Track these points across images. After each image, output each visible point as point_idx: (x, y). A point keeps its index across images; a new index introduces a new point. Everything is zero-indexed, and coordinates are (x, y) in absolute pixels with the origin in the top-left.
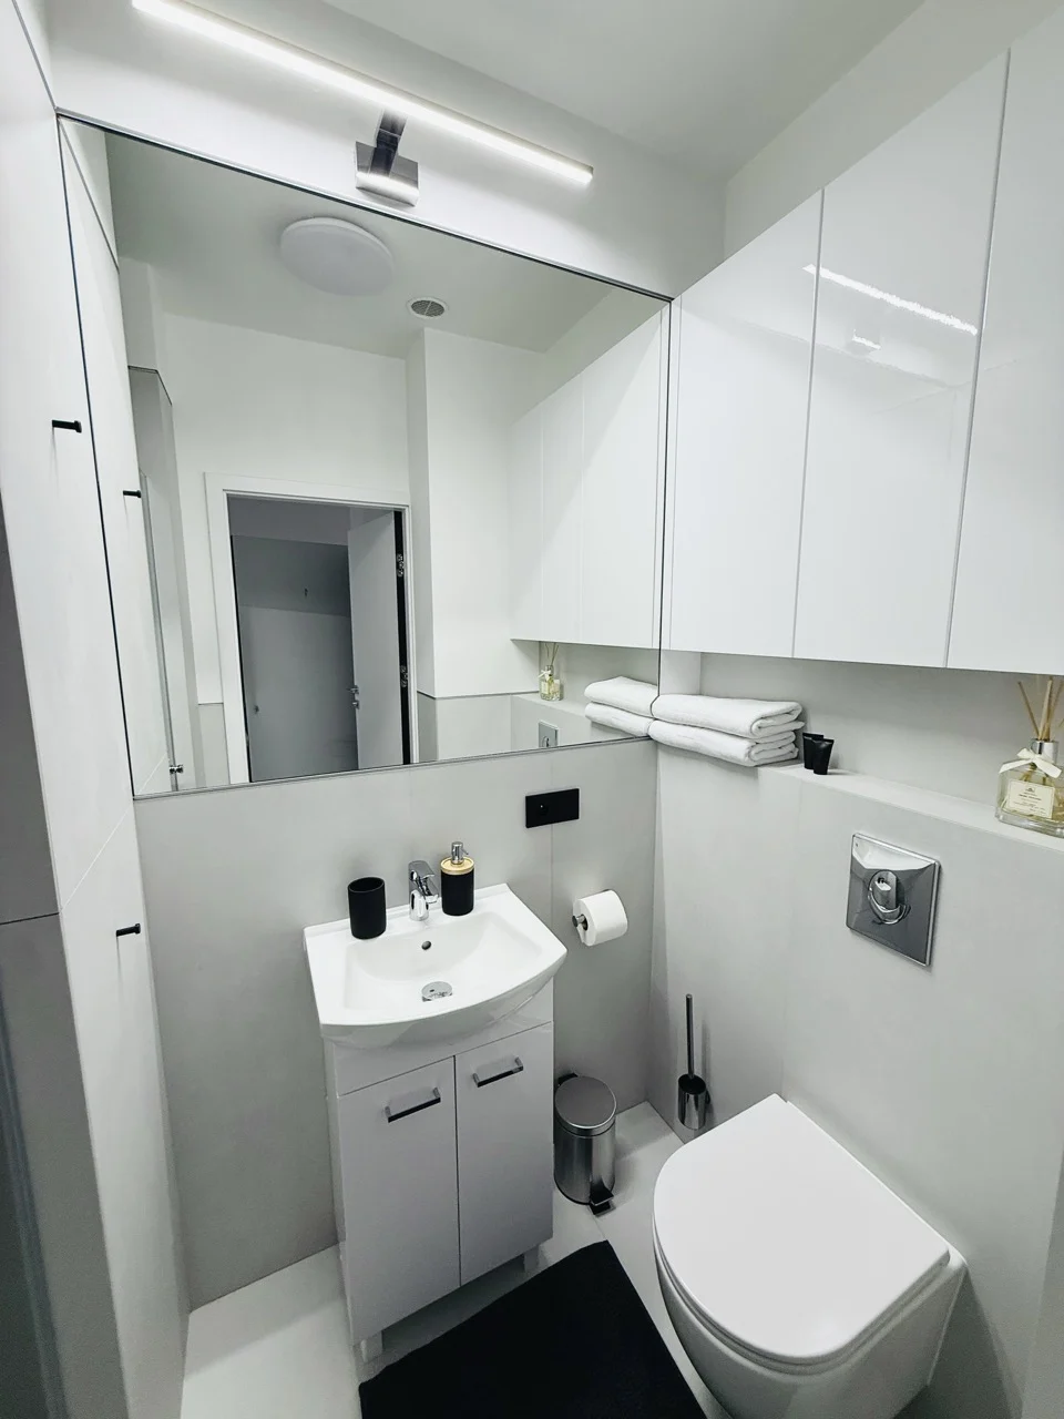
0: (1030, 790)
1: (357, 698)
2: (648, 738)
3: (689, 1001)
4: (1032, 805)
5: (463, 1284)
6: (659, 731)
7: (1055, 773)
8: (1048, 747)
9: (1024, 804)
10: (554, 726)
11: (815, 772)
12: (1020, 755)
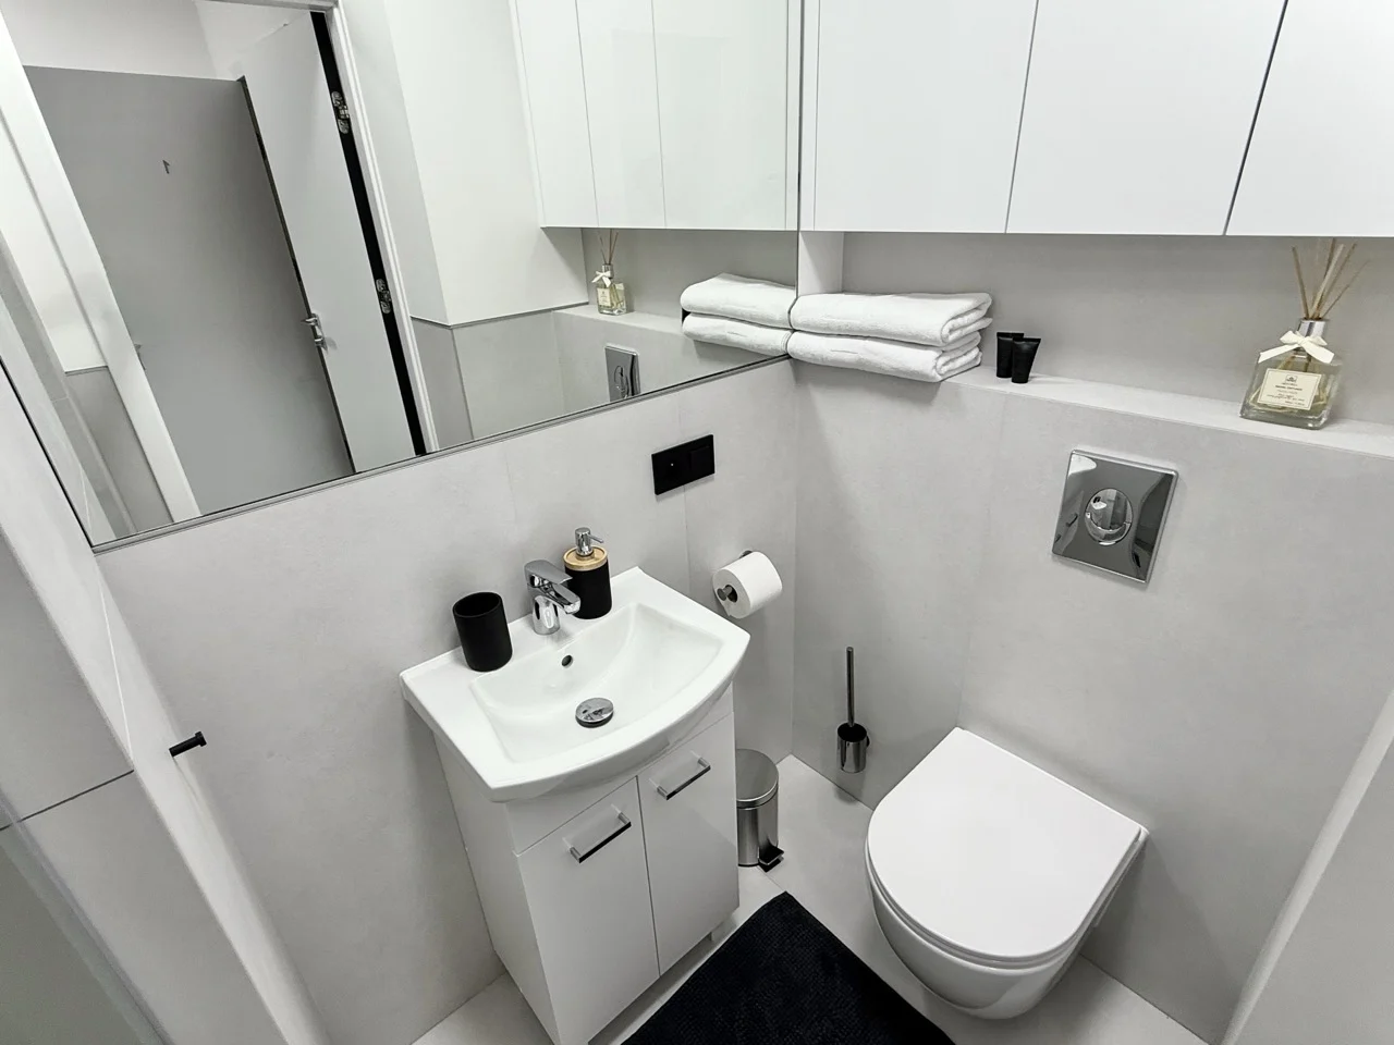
0: (1291, 379)
1: (319, 333)
2: (787, 356)
3: (850, 654)
4: (1289, 397)
5: (662, 973)
6: (801, 345)
7: (1326, 357)
8: (1319, 326)
9: (1280, 397)
10: (632, 350)
11: (1013, 381)
12: (1284, 339)
